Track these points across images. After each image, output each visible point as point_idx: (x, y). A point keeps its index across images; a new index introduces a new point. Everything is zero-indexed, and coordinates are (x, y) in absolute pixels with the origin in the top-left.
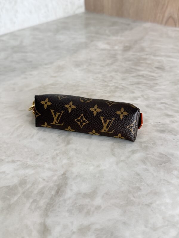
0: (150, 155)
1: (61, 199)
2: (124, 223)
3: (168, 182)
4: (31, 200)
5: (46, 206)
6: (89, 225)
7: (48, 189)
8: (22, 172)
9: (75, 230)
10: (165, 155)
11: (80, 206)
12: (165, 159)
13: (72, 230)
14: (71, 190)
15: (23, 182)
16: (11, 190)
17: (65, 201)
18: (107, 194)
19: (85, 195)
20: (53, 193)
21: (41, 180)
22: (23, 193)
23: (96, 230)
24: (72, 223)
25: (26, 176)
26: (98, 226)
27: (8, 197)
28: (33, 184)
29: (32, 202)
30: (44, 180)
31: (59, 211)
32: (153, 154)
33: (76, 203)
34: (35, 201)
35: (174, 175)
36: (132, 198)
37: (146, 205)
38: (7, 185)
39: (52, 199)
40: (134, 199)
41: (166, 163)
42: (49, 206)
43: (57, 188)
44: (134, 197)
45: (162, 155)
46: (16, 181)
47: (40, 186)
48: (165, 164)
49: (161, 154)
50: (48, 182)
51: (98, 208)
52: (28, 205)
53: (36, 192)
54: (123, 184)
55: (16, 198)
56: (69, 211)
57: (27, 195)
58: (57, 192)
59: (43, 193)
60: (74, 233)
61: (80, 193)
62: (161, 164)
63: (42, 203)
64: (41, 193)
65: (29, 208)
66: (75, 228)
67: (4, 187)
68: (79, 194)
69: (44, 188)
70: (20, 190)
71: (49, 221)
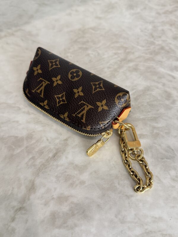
0: (156, 145)
1: (55, 163)
2: (99, 206)
3: (160, 180)
4: (31, 156)
5: (41, 166)
6: (68, 197)
7: (48, 150)
8: (32, 126)
9: (55, 196)
10: (173, 150)
11: (68, 175)
12: (170, 154)
13: (53, 195)
14: (67, 158)
15: (30, 137)
16: (17, 141)
17: (57, 166)
18: (95, 172)
19: (76, 167)
20: (51, 155)
21: (45, 139)
22: (27, 147)
23: (72, 203)
24: (55, 189)
25: (34, 132)
26: (75, 200)
27: (14, 147)
28: (37, 141)
29: (31, 159)
30: (48, 140)
31: (49, 174)
32: (160, 145)
33: (65, 172)
34: (33, 158)
35: (170, 175)
36: (116, 185)
37: (126, 195)
38: (17, 135)
39: (48, 161)
40: (118, 186)
41: (169, 159)
42: (43, 166)
43: (55, 152)
44: (119, 184)
45: (169, 149)
46: (24, 133)
47: (43, 145)
48: (166, 160)
49: (169, 147)
50: (50, 143)
51: (82, 183)
52: (26, 160)
53: (37, 149)
54: (115, 167)
55: (18, 151)
56: (57, 177)
57: (29, 150)
58: (54, 156)
59: (42, 153)
60: (53, 199)
61: (73, 164)
62: (162, 159)
63: (38, 162)
64: (41, 152)
65: (26, 163)
66: (55, 194)
67: (13, 136)
68: (71, 163)
69: (45, 148)
70: (25, 143)
71: (38, 181)
